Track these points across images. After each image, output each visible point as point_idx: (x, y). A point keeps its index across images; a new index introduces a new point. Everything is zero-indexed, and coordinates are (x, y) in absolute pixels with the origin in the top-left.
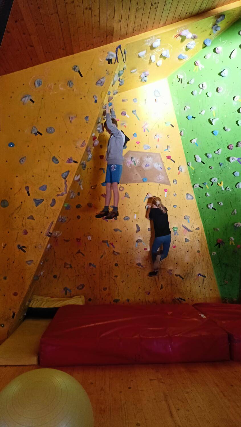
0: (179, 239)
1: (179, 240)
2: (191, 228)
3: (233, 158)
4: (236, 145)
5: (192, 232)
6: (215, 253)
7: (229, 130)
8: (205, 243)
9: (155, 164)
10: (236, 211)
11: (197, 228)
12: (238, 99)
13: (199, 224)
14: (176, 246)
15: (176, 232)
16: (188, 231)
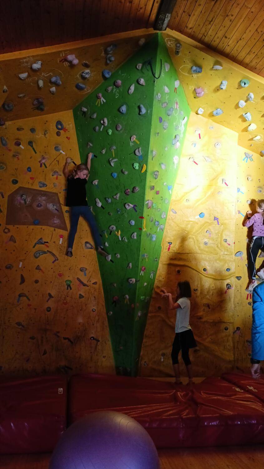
0: (72, 295)
2: (88, 282)
3: (128, 205)
4: (132, 190)
5: (88, 286)
6: (112, 313)
7: (126, 173)
8: (102, 302)
9: (49, 205)
10: (131, 265)
11: (94, 283)
12: (134, 139)
13: (98, 278)
14: (67, 303)
15: (69, 286)
16: (84, 286)
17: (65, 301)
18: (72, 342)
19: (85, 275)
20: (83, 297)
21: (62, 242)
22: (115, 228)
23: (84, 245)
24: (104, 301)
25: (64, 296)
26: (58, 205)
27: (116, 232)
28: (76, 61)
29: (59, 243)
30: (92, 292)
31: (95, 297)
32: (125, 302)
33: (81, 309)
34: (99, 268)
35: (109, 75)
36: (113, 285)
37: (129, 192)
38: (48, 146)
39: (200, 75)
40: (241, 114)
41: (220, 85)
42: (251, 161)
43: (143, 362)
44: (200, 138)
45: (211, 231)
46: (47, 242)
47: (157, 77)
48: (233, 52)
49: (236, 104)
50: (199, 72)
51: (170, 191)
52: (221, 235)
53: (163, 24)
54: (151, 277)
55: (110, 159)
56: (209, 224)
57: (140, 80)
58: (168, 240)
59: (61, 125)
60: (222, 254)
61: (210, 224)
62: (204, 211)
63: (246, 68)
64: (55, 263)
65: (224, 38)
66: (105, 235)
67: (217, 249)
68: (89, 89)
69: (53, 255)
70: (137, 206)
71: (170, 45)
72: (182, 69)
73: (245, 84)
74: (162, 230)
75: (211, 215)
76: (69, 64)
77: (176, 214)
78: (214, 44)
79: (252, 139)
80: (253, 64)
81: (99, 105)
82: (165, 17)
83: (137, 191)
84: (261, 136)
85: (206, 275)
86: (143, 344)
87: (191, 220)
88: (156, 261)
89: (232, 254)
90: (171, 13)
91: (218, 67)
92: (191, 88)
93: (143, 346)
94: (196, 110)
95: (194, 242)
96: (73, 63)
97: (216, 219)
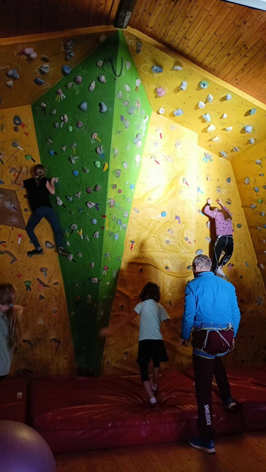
0: (31, 296)
1: (31, 298)
2: (48, 282)
3: (90, 204)
4: (94, 188)
5: (49, 287)
6: (74, 313)
7: (88, 171)
8: (64, 301)
9: (6, 202)
10: (93, 264)
11: (55, 283)
12: (96, 137)
13: (58, 279)
14: (27, 305)
15: (28, 287)
16: (44, 286)
17: (24, 303)
18: (32, 345)
19: (46, 276)
20: (44, 298)
21: (21, 241)
22: (76, 227)
23: (44, 244)
24: (66, 302)
25: (24, 298)
26: (16, 203)
27: (78, 231)
28: (34, 55)
29: (17, 243)
30: (53, 293)
31: (56, 298)
32: (88, 302)
33: (41, 310)
34: (60, 269)
35: (69, 70)
36: (76, 286)
37: (90, 190)
38: (4, 142)
39: (161, 74)
40: (200, 115)
41: (181, 86)
42: (210, 161)
43: (105, 362)
44: (161, 137)
45: (173, 230)
46: (5, 242)
47: (118, 75)
48: (192, 53)
49: (195, 105)
50: (160, 72)
51: (132, 189)
52: (183, 233)
53: (123, 21)
54: (113, 276)
55: (71, 157)
56: (170, 223)
57: (101, 78)
58: (131, 238)
59: (19, 119)
60: (183, 252)
61: (172, 223)
62: (166, 210)
63: (205, 70)
64: (13, 263)
65: (184, 39)
66: (66, 234)
67: (178, 247)
68: (48, 84)
69: (11, 255)
70: (99, 205)
71: (131, 43)
72: (143, 68)
73: (204, 85)
74: (125, 229)
75: (173, 214)
76: (26, 57)
77: (139, 213)
78: (175, 44)
79: (211, 140)
80: (212, 66)
81: (59, 101)
82: (126, 15)
83: (99, 189)
84: (220, 137)
85: (168, 273)
86: (105, 344)
87: (153, 218)
88: (119, 260)
89: (192, 252)
90: (132, 11)
91: (178, 68)
92: (152, 87)
93: (105, 345)
94: (157, 110)
95: (157, 241)
96: (31, 57)
97: (177, 218)
